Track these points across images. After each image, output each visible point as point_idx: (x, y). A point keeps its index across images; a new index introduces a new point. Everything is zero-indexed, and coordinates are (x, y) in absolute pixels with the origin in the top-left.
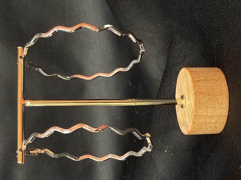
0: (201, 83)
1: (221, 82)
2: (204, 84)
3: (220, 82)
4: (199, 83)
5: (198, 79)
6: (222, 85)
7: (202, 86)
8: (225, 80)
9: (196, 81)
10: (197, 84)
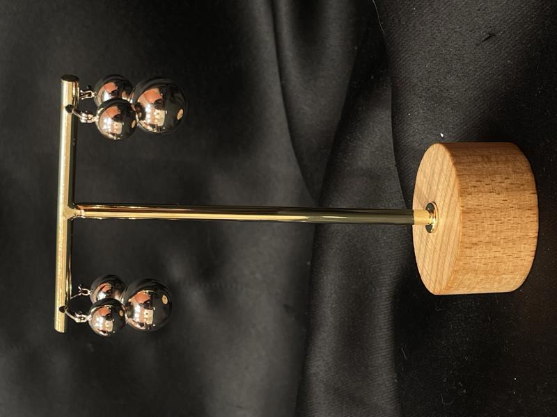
0: (477, 251)
1: (525, 247)
2: (484, 252)
3: (523, 245)
4: (473, 250)
5: (475, 240)
6: (523, 254)
7: (478, 257)
8: (536, 240)
9: (468, 246)
10: (468, 252)
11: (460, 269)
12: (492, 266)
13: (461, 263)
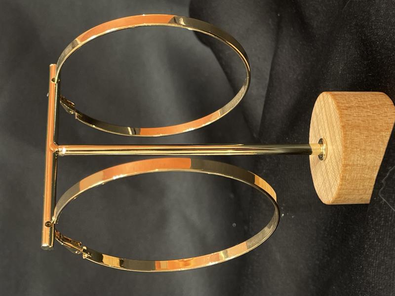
0: (352, 111)
2: (358, 112)
3: (386, 109)
4: (349, 110)
5: (347, 105)
7: (355, 115)
9: (344, 108)
10: (346, 112)
11: (345, 125)
12: (369, 123)
13: (344, 120)
